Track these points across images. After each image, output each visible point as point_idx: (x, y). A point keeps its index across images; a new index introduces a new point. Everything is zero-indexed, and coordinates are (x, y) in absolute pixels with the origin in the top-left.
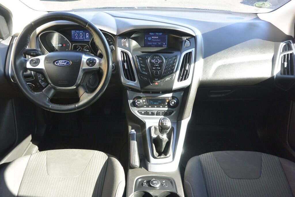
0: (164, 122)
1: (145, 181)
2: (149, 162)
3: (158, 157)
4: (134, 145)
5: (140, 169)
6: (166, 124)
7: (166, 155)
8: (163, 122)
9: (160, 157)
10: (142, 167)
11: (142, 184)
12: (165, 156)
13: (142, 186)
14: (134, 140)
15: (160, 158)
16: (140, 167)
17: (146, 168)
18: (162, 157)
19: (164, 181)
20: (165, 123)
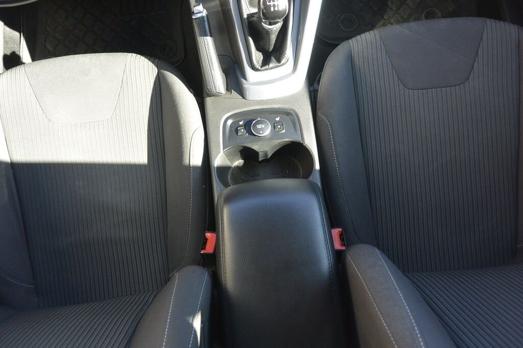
0: (272, 3)
1: (241, 123)
2: (246, 80)
3: (263, 68)
4: (208, 47)
5: (229, 95)
6: (276, 9)
7: (279, 61)
8: (268, 4)
9: (267, 67)
10: (232, 90)
11: (237, 131)
12: (278, 64)
13: (236, 135)
14: (206, 36)
15: (267, 69)
16: (228, 89)
17: (241, 92)
18: (271, 65)
19: (278, 119)
20: (274, 6)
